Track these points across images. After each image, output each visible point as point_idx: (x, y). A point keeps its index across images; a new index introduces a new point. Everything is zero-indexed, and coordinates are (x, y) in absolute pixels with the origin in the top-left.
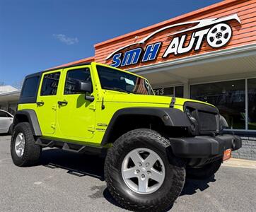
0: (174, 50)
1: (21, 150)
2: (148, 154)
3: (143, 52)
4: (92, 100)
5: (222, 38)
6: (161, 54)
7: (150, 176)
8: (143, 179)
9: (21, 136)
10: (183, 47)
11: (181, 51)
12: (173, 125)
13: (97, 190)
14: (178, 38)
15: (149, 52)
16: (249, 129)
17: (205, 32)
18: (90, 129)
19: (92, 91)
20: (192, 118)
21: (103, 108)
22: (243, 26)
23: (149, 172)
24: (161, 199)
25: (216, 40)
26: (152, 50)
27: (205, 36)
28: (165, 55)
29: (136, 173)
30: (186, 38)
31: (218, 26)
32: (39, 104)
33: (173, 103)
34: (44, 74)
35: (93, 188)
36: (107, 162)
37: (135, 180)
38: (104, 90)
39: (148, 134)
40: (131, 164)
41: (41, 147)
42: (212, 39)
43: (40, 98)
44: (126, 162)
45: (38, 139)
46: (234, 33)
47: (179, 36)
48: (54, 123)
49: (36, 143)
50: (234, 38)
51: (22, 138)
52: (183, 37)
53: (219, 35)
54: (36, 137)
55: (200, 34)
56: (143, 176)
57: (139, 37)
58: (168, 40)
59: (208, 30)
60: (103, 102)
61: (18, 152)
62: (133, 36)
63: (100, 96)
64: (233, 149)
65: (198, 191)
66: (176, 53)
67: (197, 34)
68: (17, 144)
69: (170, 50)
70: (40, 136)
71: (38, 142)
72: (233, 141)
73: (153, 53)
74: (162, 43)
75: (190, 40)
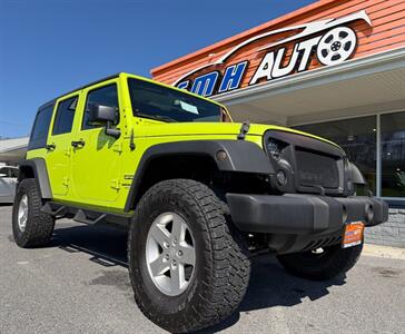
0: (267, 73)
3: (221, 77)
4: (117, 136)
5: (341, 51)
6: (247, 80)
9: (25, 201)
10: (281, 67)
11: (278, 72)
12: (234, 169)
14: (272, 53)
15: (229, 77)
16: (382, 196)
17: (314, 41)
18: (113, 185)
21: (133, 148)
22: (375, 30)
25: (331, 53)
26: (233, 74)
27: (315, 48)
28: (254, 81)
30: (285, 52)
31: (335, 33)
32: (49, 148)
33: (244, 131)
34: (58, 101)
38: (138, 119)
41: (54, 219)
42: (325, 53)
43: (51, 139)
45: (47, 205)
46: (361, 42)
47: (275, 50)
48: (66, 178)
49: (43, 209)
50: (360, 48)
51: (26, 204)
52: (281, 52)
53: (336, 46)
54: (44, 201)
55: (307, 46)
57: (215, 55)
58: (258, 57)
59: (319, 38)
60: (132, 137)
62: (206, 54)
63: (129, 129)
64: (369, 224)
66: (269, 77)
67: (302, 45)
69: (261, 73)
70: (49, 200)
71: (46, 208)
72: (367, 207)
73: (236, 78)
74: (249, 63)
75: (291, 56)
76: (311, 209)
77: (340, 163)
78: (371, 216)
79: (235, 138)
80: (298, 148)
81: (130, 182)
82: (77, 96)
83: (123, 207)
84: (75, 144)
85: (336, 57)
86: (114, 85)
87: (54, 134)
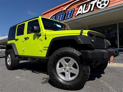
1: (10, 62)
2: (70, 60)
3: (65, 14)
4: (40, 36)
5: (104, 4)
7: (71, 71)
8: (67, 73)
9: (9, 56)
10: (85, 10)
11: (84, 12)
13: (45, 80)
14: (82, 6)
16: (119, 48)
18: (40, 50)
19: (40, 31)
20: (92, 40)
21: (46, 39)
23: (71, 69)
24: (78, 83)
25: (101, 5)
26: (70, 13)
28: (76, 15)
29: (64, 70)
30: (86, 5)
32: (16, 40)
33: (82, 32)
34: (18, 25)
35: (43, 79)
36: (48, 65)
37: (63, 74)
38: (46, 30)
39: (69, 50)
40: (61, 66)
41: (19, 61)
42: (99, 5)
43: (16, 37)
44: (58, 65)
45: (17, 57)
46: (110, 1)
47: (83, 5)
48: (23, 48)
49: (16, 58)
51: (10, 57)
52: (85, 5)
54: (16, 56)
56: (68, 71)
57: (63, 7)
60: (45, 36)
61: (8, 63)
62: (60, 7)
63: (44, 33)
65: (96, 78)
66: (81, 13)
67: (92, 3)
68: (8, 60)
69: (78, 12)
70: (17, 55)
71: (17, 58)
72: (114, 52)
73: (70, 14)
74: (74, 9)
75: (88, 6)
76: (103, 53)
77: (105, 40)
78: (115, 54)
79: (79, 34)
80: (96, 36)
81: (47, 49)
82: (24, 24)
83: (45, 56)
84: (26, 39)
85: (103, 6)
86: (37, 20)
87: (17, 35)
